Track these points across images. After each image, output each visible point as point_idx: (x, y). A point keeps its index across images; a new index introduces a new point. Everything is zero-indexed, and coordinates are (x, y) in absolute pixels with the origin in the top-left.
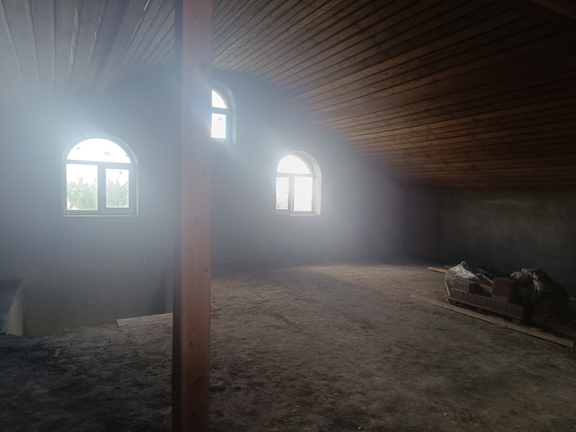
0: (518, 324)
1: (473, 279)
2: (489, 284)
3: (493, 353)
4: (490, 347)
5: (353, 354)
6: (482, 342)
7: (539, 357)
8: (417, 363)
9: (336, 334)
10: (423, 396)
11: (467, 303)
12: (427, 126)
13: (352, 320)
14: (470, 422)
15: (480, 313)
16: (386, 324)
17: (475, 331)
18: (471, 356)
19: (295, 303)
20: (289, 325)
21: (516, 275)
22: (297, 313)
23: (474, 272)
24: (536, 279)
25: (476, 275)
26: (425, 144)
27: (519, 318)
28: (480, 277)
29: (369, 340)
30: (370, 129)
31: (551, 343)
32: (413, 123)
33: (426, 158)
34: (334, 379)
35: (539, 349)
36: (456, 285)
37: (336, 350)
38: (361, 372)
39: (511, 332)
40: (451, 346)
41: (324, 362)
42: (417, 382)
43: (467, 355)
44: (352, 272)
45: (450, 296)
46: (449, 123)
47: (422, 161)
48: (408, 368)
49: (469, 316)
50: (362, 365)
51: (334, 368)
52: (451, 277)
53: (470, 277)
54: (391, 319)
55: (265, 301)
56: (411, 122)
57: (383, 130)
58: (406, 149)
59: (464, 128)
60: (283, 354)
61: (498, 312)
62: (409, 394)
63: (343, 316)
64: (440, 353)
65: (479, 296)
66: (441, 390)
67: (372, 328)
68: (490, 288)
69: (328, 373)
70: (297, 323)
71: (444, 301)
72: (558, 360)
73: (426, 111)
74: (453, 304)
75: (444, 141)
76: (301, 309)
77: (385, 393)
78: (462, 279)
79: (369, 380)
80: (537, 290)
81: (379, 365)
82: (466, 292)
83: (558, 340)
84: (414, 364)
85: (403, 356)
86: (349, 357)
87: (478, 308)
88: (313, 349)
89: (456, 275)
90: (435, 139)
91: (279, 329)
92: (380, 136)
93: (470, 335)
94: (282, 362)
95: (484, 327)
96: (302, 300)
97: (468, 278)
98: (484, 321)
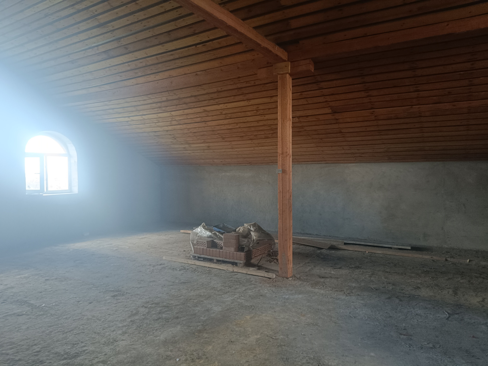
0: (241, 267)
1: (210, 237)
2: (221, 239)
3: (222, 295)
4: (220, 290)
5: (100, 325)
6: (215, 287)
7: (253, 291)
8: (159, 318)
9: (86, 308)
10: (161, 348)
11: (206, 257)
12: (169, 113)
13: (104, 291)
14: (197, 360)
15: (216, 263)
16: (137, 288)
17: (211, 279)
18: (205, 302)
19: (44, 284)
20: (33, 310)
21: (240, 230)
22: (45, 294)
23: (211, 231)
24: (253, 231)
25: (212, 233)
26: (170, 128)
27: (242, 262)
28: (215, 234)
29: (118, 307)
30: (121, 113)
31: (262, 278)
32: (158, 110)
33: (173, 140)
34: (76, 356)
35: (254, 284)
36: (198, 243)
37: (83, 325)
38: (106, 340)
39: (236, 275)
40: (190, 296)
41: (68, 340)
42: (156, 337)
43: (202, 301)
44: (111, 244)
45: (194, 253)
46: (186, 111)
47: (170, 142)
48: (151, 326)
49: (207, 267)
50: (108, 333)
51: (78, 343)
52: (195, 237)
53: (208, 235)
54: (142, 282)
55: (8, 288)
56: (156, 109)
57: (133, 115)
58: (155, 132)
59: (198, 117)
60: (20, 343)
61: (227, 260)
62: (148, 350)
63: (96, 288)
64: (180, 304)
65: (215, 250)
66: (176, 339)
67: (123, 295)
68: (221, 242)
69: (71, 351)
70: (43, 305)
71: (189, 258)
72: (266, 289)
73: (167, 101)
74: (196, 259)
75: (185, 126)
76: (50, 290)
77: (126, 355)
78: (202, 238)
79: (112, 347)
80: (254, 239)
81: (124, 329)
82: (205, 248)
83: (266, 275)
84: (157, 320)
85: (148, 315)
86: (95, 329)
87: (214, 259)
88: (58, 329)
89: (198, 235)
90: (177, 125)
91: (20, 316)
92: (131, 119)
93: (206, 283)
94: (17, 352)
95: (217, 274)
96: (52, 280)
97: (206, 236)
98: (217, 270)
